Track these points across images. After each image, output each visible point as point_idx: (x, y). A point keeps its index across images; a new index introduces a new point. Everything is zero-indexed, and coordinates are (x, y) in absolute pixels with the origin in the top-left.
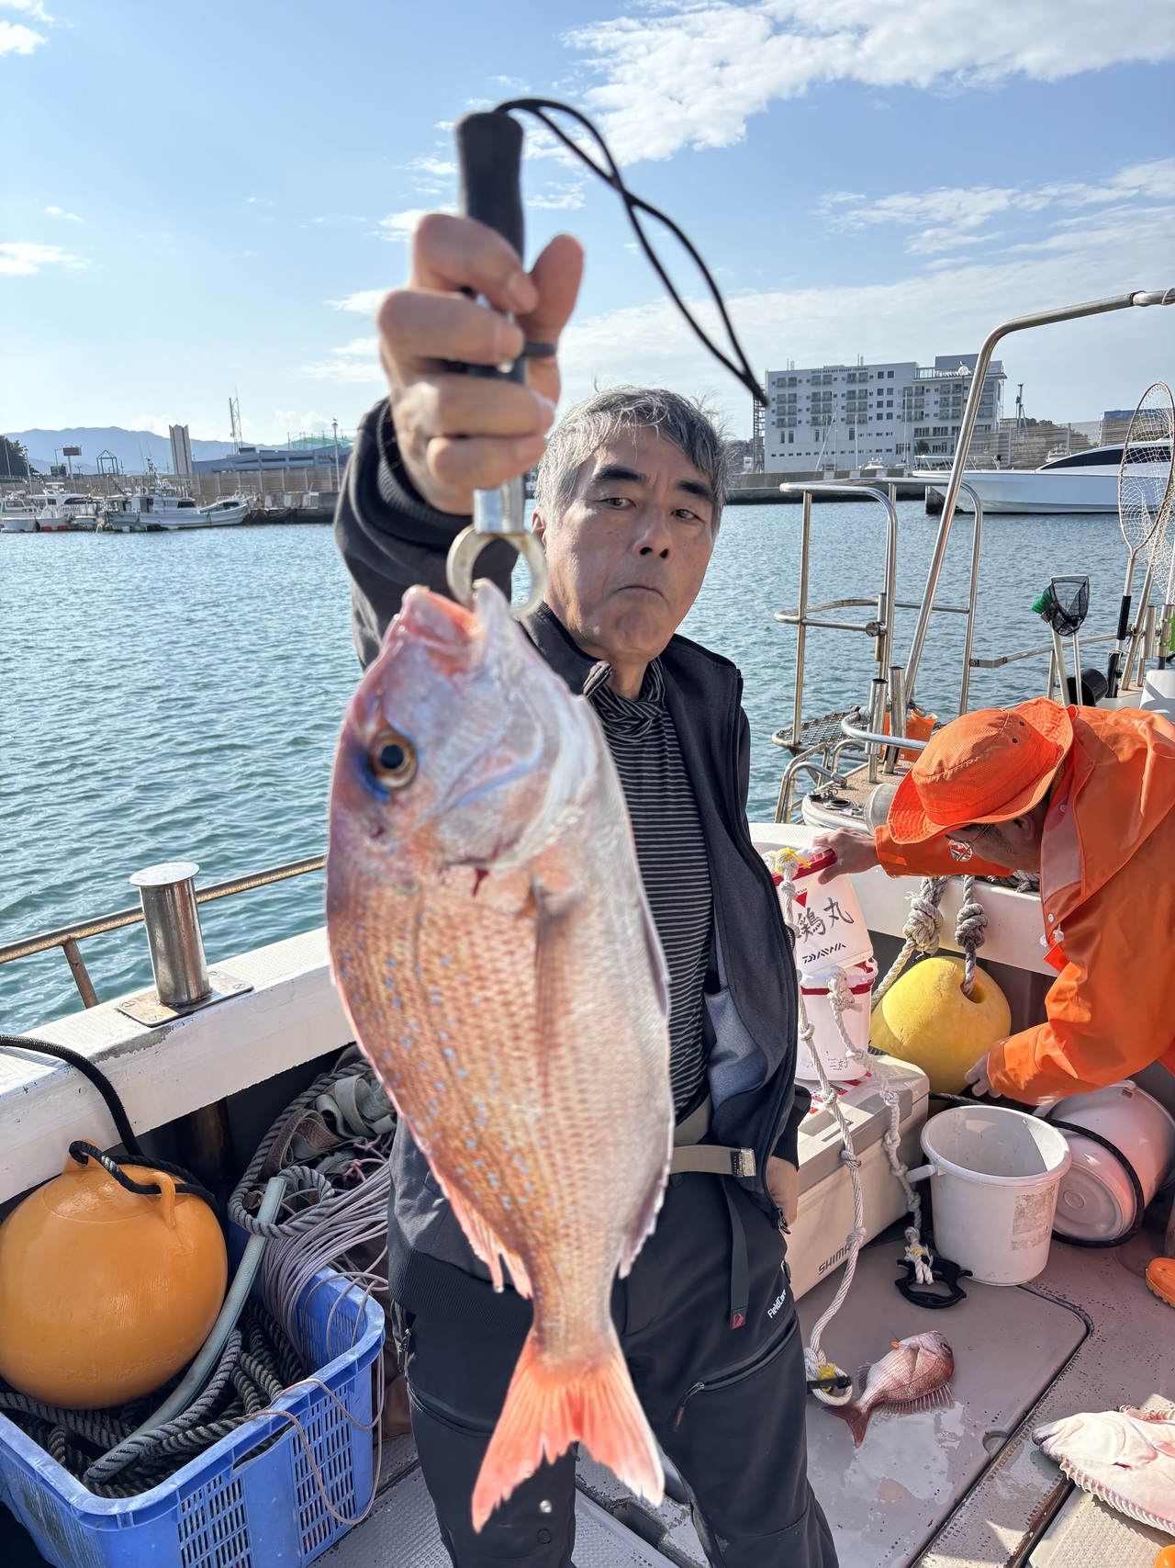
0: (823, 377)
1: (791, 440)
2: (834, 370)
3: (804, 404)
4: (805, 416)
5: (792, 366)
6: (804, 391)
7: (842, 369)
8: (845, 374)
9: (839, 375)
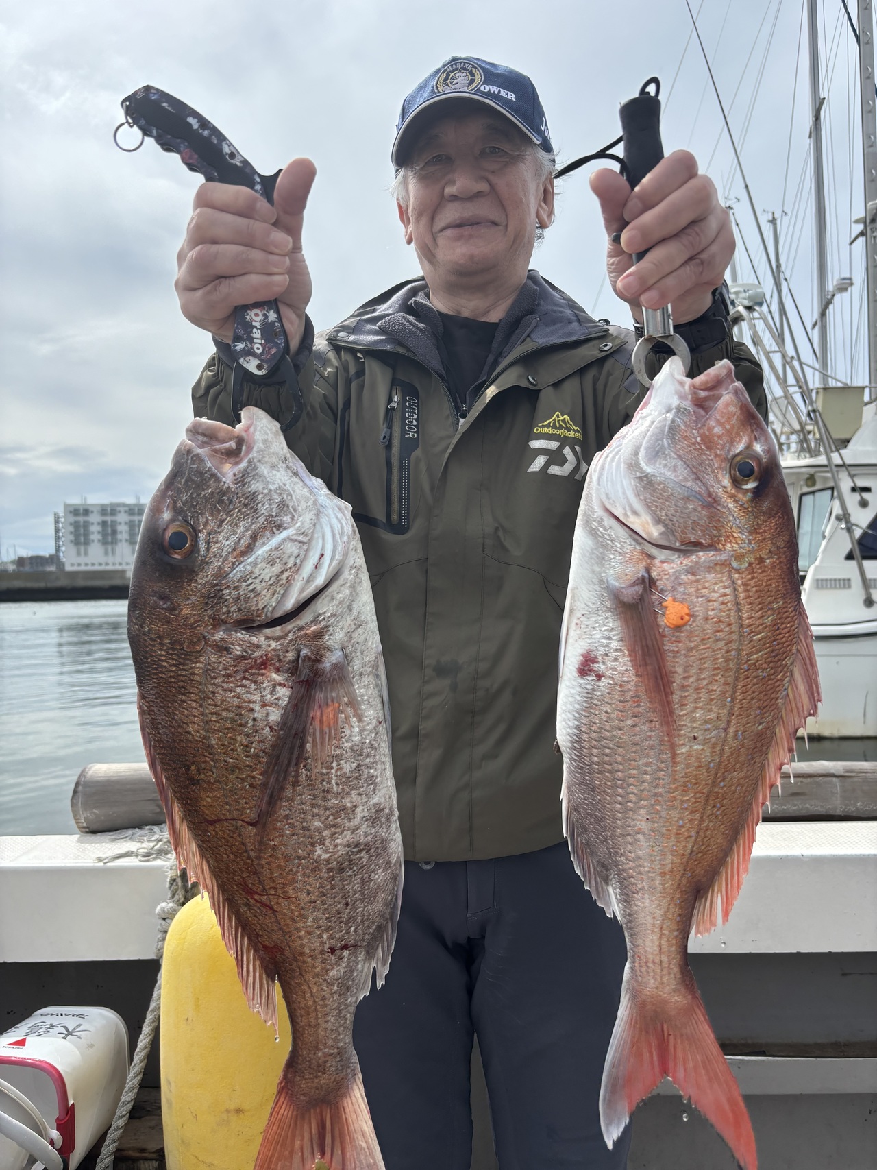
0: (109, 511)
1: (86, 554)
2: (119, 505)
3: (95, 528)
4: (95, 536)
5: (85, 501)
6: (95, 518)
7: (124, 505)
8: (127, 508)
9: (122, 509)
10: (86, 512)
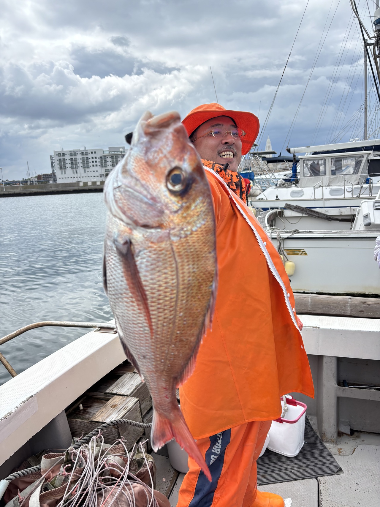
1: (65, 173)
2: (77, 151)
3: (68, 162)
4: (68, 165)
5: (63, 150)
6: (68, 157)
7: (80, 151)
10: (64, 155)
